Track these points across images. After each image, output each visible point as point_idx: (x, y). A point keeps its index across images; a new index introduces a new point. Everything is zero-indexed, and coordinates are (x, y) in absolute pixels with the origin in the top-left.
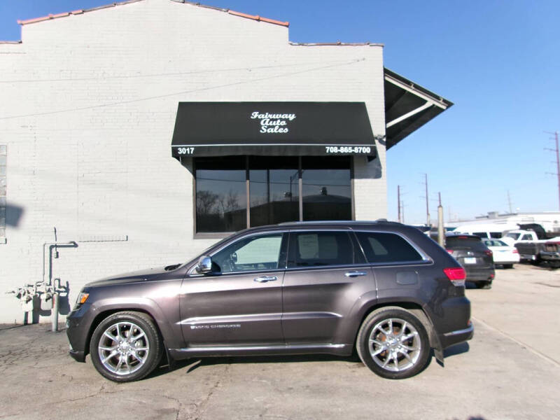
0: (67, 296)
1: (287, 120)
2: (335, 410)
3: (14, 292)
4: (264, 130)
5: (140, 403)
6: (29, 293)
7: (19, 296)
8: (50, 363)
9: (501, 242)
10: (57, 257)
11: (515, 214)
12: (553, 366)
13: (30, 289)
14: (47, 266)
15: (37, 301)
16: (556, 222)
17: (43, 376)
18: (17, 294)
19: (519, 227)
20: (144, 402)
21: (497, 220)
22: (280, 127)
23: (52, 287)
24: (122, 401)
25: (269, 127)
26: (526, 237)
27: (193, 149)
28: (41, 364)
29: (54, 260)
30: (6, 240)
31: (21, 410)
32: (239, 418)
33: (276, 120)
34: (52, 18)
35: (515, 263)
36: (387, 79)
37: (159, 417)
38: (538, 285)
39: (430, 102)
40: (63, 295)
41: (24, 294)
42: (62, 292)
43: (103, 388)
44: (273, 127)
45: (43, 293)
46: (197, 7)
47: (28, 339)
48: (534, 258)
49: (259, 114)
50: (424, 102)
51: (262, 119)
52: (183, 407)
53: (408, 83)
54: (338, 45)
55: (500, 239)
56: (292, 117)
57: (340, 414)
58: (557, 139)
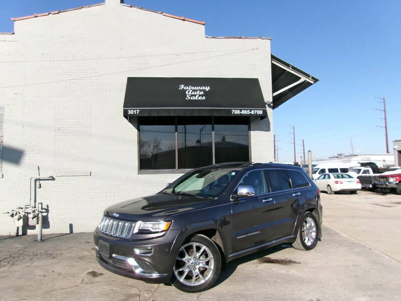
0: (47, 215)
1: (204, 91)
2: (247, 293)
3: (8, 213)
4: (188, 98)
5: (112, 290)
6: (19, 213)
7: (12, 216)
8: (41, 263)
9: (348, 175)
10: (40, 187)
11: (356, 155)
12: (391, 261)
13: (20, 211)
14: (33, 193)
15: (26, 219)
16: (384, 161)
17: (38, 272)
18: (11, 214)
19: (360, 165)
20: (115, 289)
21: (343, 160)
22: (200, 95)
23: (37, 209)
24: (99, 289)
25: (192, 96)
26: (365, 172)
27: (138, 111)
28: (35, 264)
29: (38, 190)
30: (3, 175)
31: (28, 296)
32: (183, 299)
33: (197, 91)
34: (36, 17)
35: (358, 190)
36: (273, 62)
37: (127, 299)
38: (375, 206)
39: (303, 79)
40: (45, 214)
41: (16, 214)
42: (44, 212)
43: (83, 280)
44: (195, 95)
45: (30, 213)
46: (140, 10)
47: (22, 246)
48: (371, 186)
49: (184, 86)
50: (299, 78)
51: (187, 90)
52: (142, 292)
53: (288, 65)
54: (239, 38)
55: (347, 173)
56: (208, 89)
57: (251, 296)
58: (384, 103)
